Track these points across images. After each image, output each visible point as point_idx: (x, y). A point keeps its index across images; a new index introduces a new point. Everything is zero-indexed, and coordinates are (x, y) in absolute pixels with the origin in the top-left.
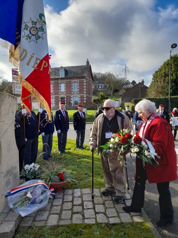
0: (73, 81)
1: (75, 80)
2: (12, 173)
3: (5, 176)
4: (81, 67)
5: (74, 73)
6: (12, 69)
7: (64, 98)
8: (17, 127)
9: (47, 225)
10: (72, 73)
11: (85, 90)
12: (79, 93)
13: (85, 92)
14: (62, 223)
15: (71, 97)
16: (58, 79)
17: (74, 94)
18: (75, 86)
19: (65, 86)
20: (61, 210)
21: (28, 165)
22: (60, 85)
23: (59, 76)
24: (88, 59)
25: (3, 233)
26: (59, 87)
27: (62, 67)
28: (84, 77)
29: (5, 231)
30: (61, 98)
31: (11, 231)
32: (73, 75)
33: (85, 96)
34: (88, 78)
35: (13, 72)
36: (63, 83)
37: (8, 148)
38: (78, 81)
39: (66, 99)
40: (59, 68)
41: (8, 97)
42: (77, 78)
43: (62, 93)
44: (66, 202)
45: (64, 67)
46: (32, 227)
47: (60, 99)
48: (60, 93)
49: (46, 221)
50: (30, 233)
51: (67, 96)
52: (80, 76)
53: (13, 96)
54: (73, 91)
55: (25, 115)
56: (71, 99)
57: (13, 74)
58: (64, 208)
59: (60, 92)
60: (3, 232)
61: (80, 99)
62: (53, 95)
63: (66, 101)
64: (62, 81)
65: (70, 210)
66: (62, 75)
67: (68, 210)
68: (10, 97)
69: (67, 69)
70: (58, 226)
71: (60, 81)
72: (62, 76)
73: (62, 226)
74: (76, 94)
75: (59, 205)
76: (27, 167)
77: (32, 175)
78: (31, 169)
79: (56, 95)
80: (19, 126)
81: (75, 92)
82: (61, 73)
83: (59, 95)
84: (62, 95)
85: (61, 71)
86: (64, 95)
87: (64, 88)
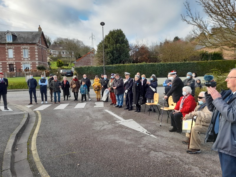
0: (22, 47)
1: (25, 46)
4: (32, 33)
5: (24, 38)
7: (13, 64)
10: (22, 39)
11: (37, 56)
12: (29, 59)
13: (37, 59)
15: (21, 63)
16: (4, 44)
17: (24, 60)
18: (26, 53)
19: (13, 52)
23: (6, 41)
24: (39, 26)
27: (8, 32)
28: (34, 44)
30: (9, 65)
32: (22, 41)
33: (37, 63)
34: (41, 44)
36: (11, 49)
38: (28, 47)
39: (15, 66)
40: (5, 32)
42: (27, 44)
43: (10, 60)
51: (16, 62)
52: (31, 42)
54: (23, 58)
56: (21, 66)
59: (7, 58)
61: (31, 65)
64: (10, 46)
66: (9, 40)
69: (15, 34)
71: (7, 46)
72: (11, 41)
74: (27, 60)
79: (3, 61)
81: (26, 59)
82: (8, 38)
83: (7, 62)
84: (11, 62)
85: (8, 36)
86: (13, 62)
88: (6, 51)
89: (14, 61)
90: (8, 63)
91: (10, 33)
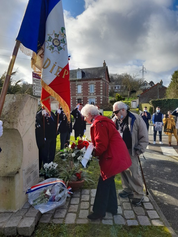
0: (89, 82)
1: (92, 82)
2: (32, 170)
3: (26, 173)
4: (97, 68)
5: (91, 74)
6: (33, 72)
8: (38, 127)
9: (65, 223)
10: (89, 75)
11: (101, 91)
12: (95, 94)
13: (101, 94)
14: (80, 222)
15: (88, 98)
16: (75, 81)
17: (90, 95)
18: (92, 88)
19: (82, 88)
20: (79, 209)
21: (47, 164)
22: (77, 86)
23: (76, 78)
24: (104, 61)
25: (24, 228)
26: (76, 88)
27: (79, 69)
28: (100, 79)
29: (26, 226)
30: (78, 99)
31: (32, 226)
32: (89, 77)
33: (101, 97)
34: (105, 79)
35: (34, 75)
36: (80, 85)
37: (29, 147)
38: (94, 82)
39: (82, 100)
40: (76, 70)
41: (29, 98)
42: (94, 79)
43: (79, 95)
44: (84, 201)
45: (81, 69)
46: (50, 223)
47: (77, 101)
48: (76, 95)
49: (64, 218)
50: (49, 230)
52: (97, 78)
53: (34, 98)
54: (89, 93)
55: (45, 116)
56: (88, 100)
57: (33, 77)
58: (82, 207)
59: (77, 93)
60: (24, 226)
61: (96, 100)
63: (83, 102)
64: (79, 83)
65: (87, 209)
66: (79, 76)
67: (86, 209)
68: (32, 98)
69: (84, 71)
70: (76, 225)
71: (77, 83)
72: (79, 78)
73: (79, 225)
75: (76, 204)
76: (46, 165)
77: (50, 173)
78: (50, 167)
79: (73, 96)
80: (39, 126)
81: (92, 94)
82: (78, 75)
83: (76, 97)
84: (79, 97)
85: (78, 73)
87: (81, 90)
89: (82, 96)
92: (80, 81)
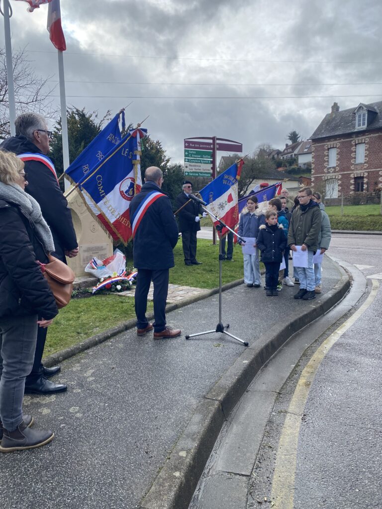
7: (362, 178)
16: (349, 135)
19: (366, 150)
22: (354, 147)
23: (354, 127)
27: (360, 107)
30: (355, 178)
36: (362, 143)
39: (365, 180)
40: (355, 109)
43: (359, 167)
45: (366, 106)
47: (352, 181)
48: (352, 167)
51: (368, 172)
57: (185, 147)
59: (352, 164)
62: (338, 172)
63: (367, 183)
64: (360, 138)
66: (361, 123)
69: (376, 108)
71: (357, 140)
72: (362, 127)
79: (344, 171)
82: (359, 121)
83: (351, 172)
84: (359, 172)
85: (359, 116)
86: (364, 171)
87: (364, 155)
88: (353, 149)
89: (365, 169)
90: (354, 176)
91: (365, 108)
92: (364, 135)
